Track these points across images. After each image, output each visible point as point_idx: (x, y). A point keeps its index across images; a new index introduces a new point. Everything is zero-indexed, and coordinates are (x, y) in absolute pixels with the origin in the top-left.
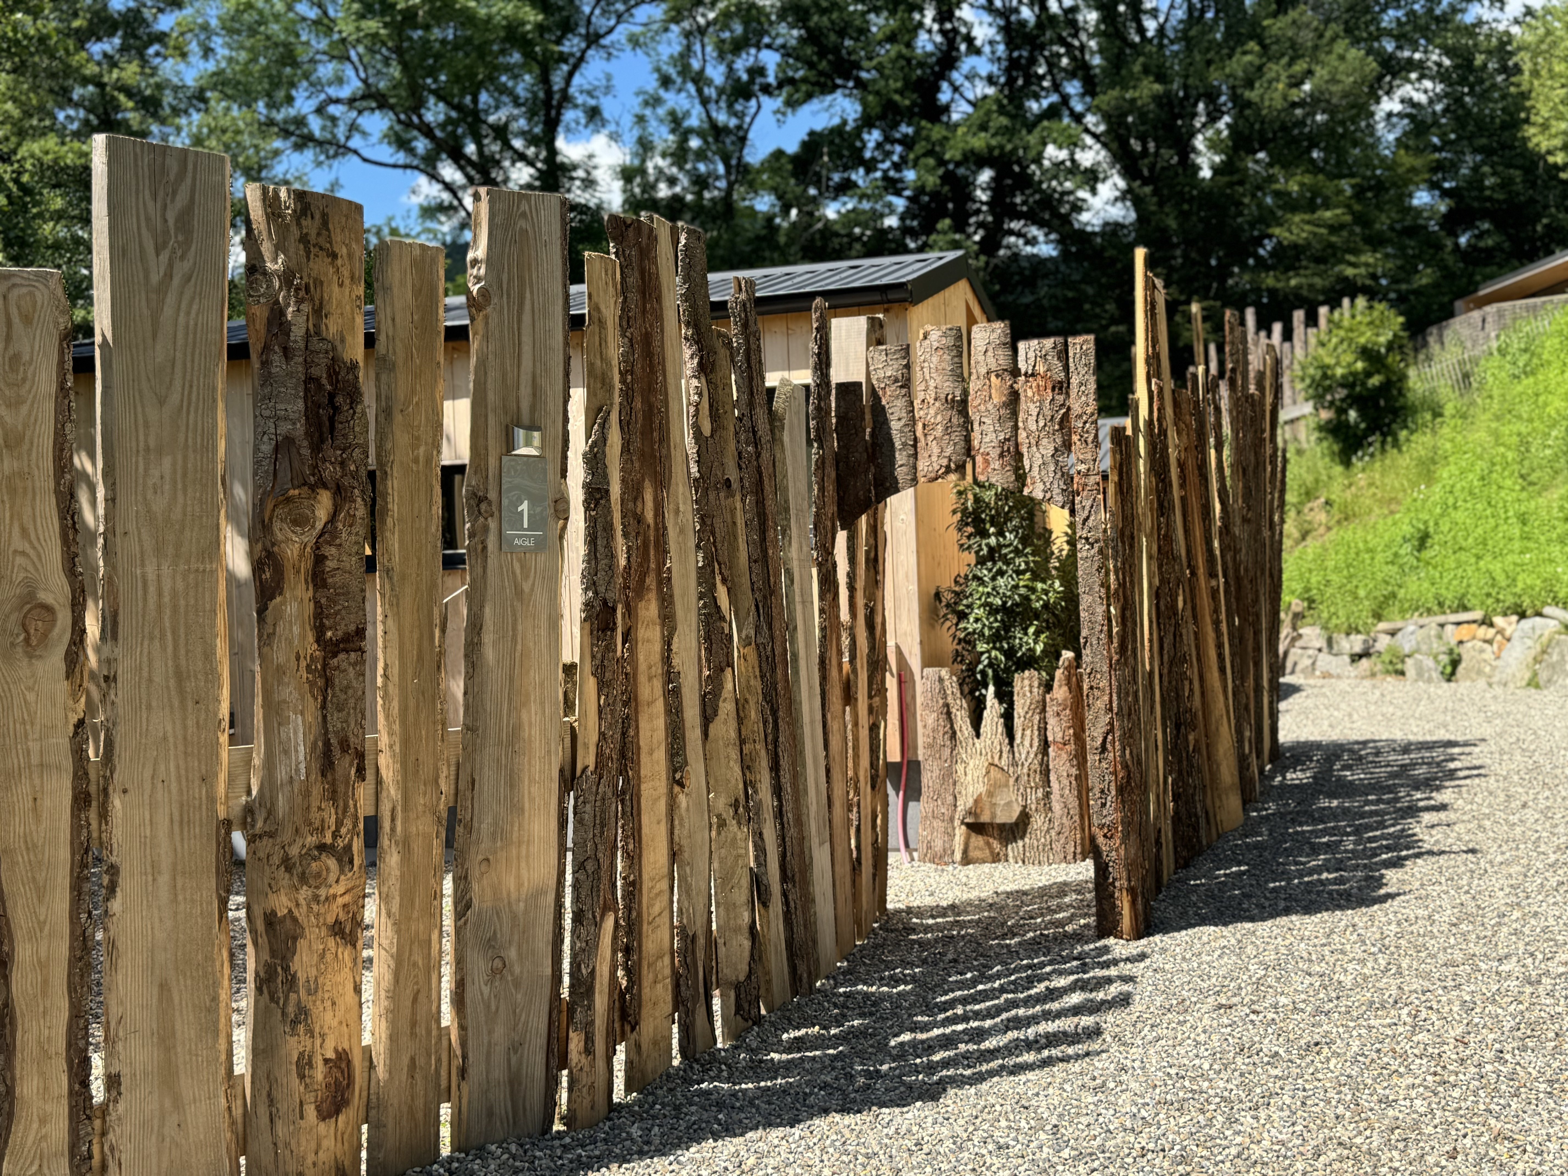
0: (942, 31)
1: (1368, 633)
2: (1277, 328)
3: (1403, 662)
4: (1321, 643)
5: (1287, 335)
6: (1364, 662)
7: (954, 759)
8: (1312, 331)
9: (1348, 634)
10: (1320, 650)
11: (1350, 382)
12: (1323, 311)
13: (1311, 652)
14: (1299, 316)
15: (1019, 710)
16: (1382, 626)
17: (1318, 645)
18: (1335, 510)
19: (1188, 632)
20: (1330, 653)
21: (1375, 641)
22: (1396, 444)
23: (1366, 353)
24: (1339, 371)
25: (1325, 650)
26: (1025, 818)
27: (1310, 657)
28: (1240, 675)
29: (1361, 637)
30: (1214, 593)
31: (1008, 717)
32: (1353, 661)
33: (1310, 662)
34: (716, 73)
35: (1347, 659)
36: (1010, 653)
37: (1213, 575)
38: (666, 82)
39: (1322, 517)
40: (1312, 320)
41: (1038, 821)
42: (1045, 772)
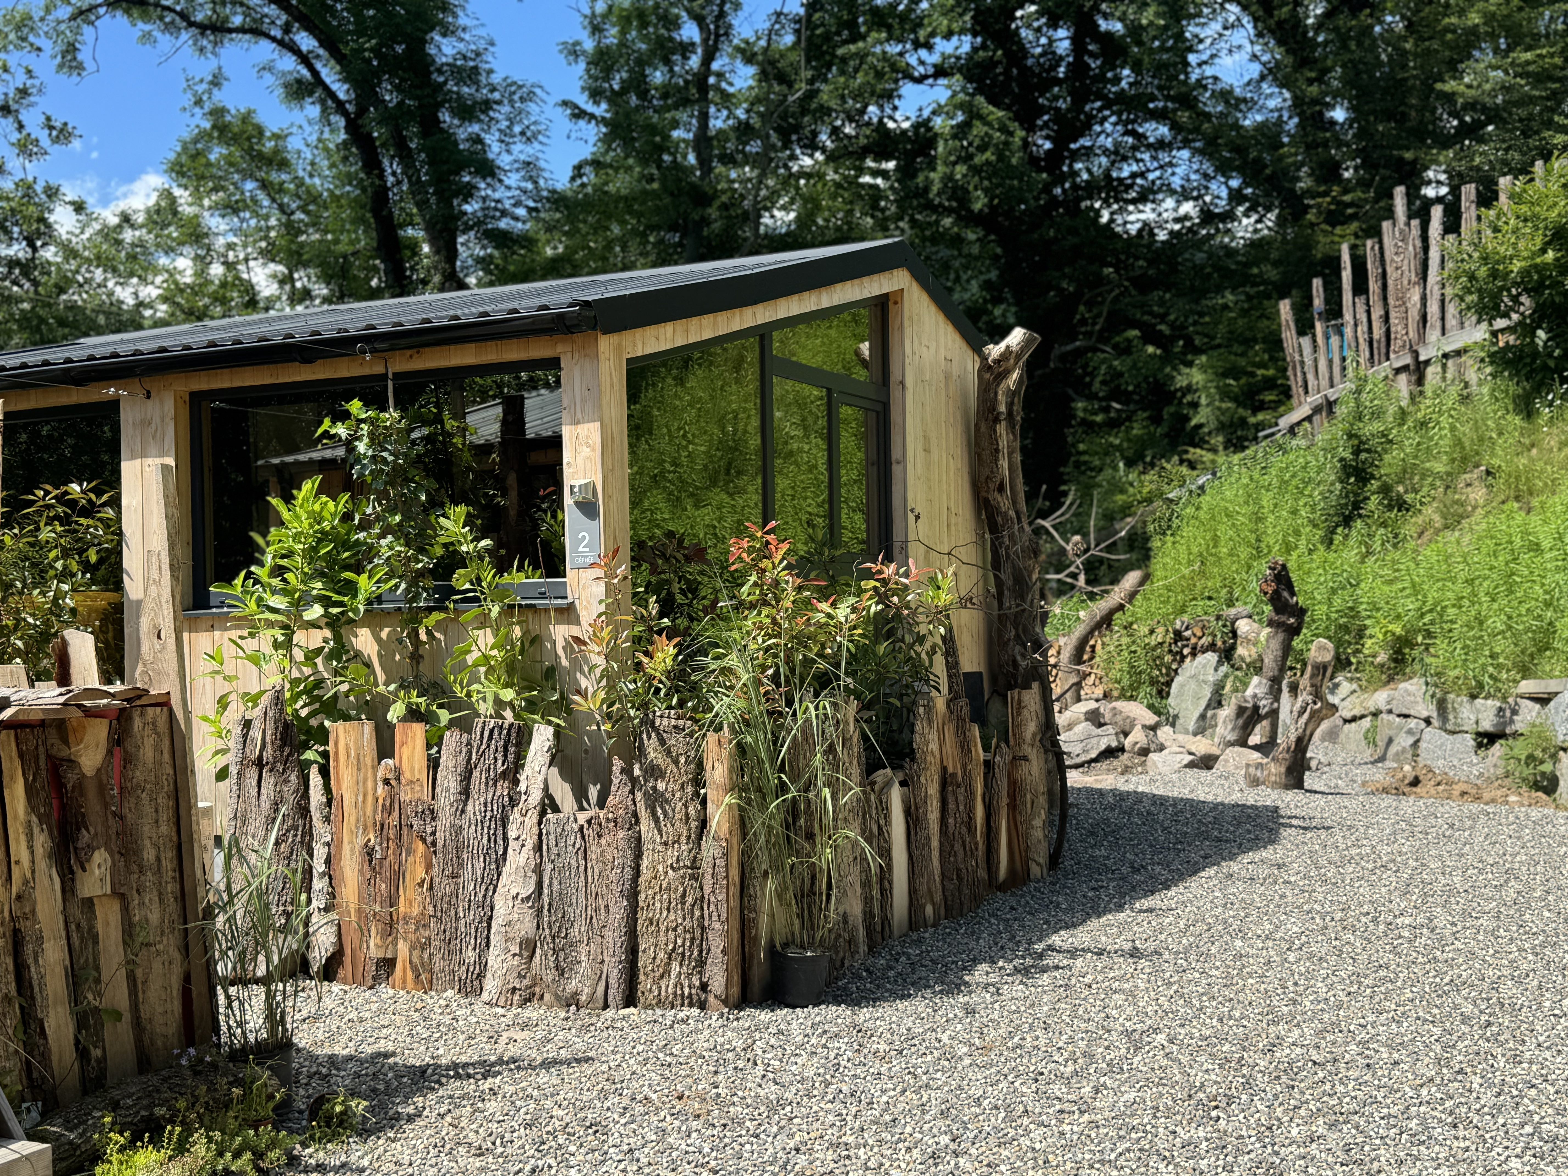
1: (1504, 699)
2: (1438, 213)
3: (1554, 757)
4: (1428, 709)
5: (1452, 222)
6: (1498, 749)
9: (1473, 697)
10: (1428, 721)
11: (1534, 281)
12: (1506, 182)
13: (1412, 723)
14: (1469, 192)
16: (1527, 686)
17: (1425, 714)
18: (1500, 483)
20: (1443, 728)
21: (1515, 712)
24: (1517, 266)
25: (1435, 722)
27: (1410, 732)
29: (1493, 704)
32: (1480, 745)
33: (1411, 740)
35: (1469, 741)
39: (1480, 495)
40: (1489, 198)
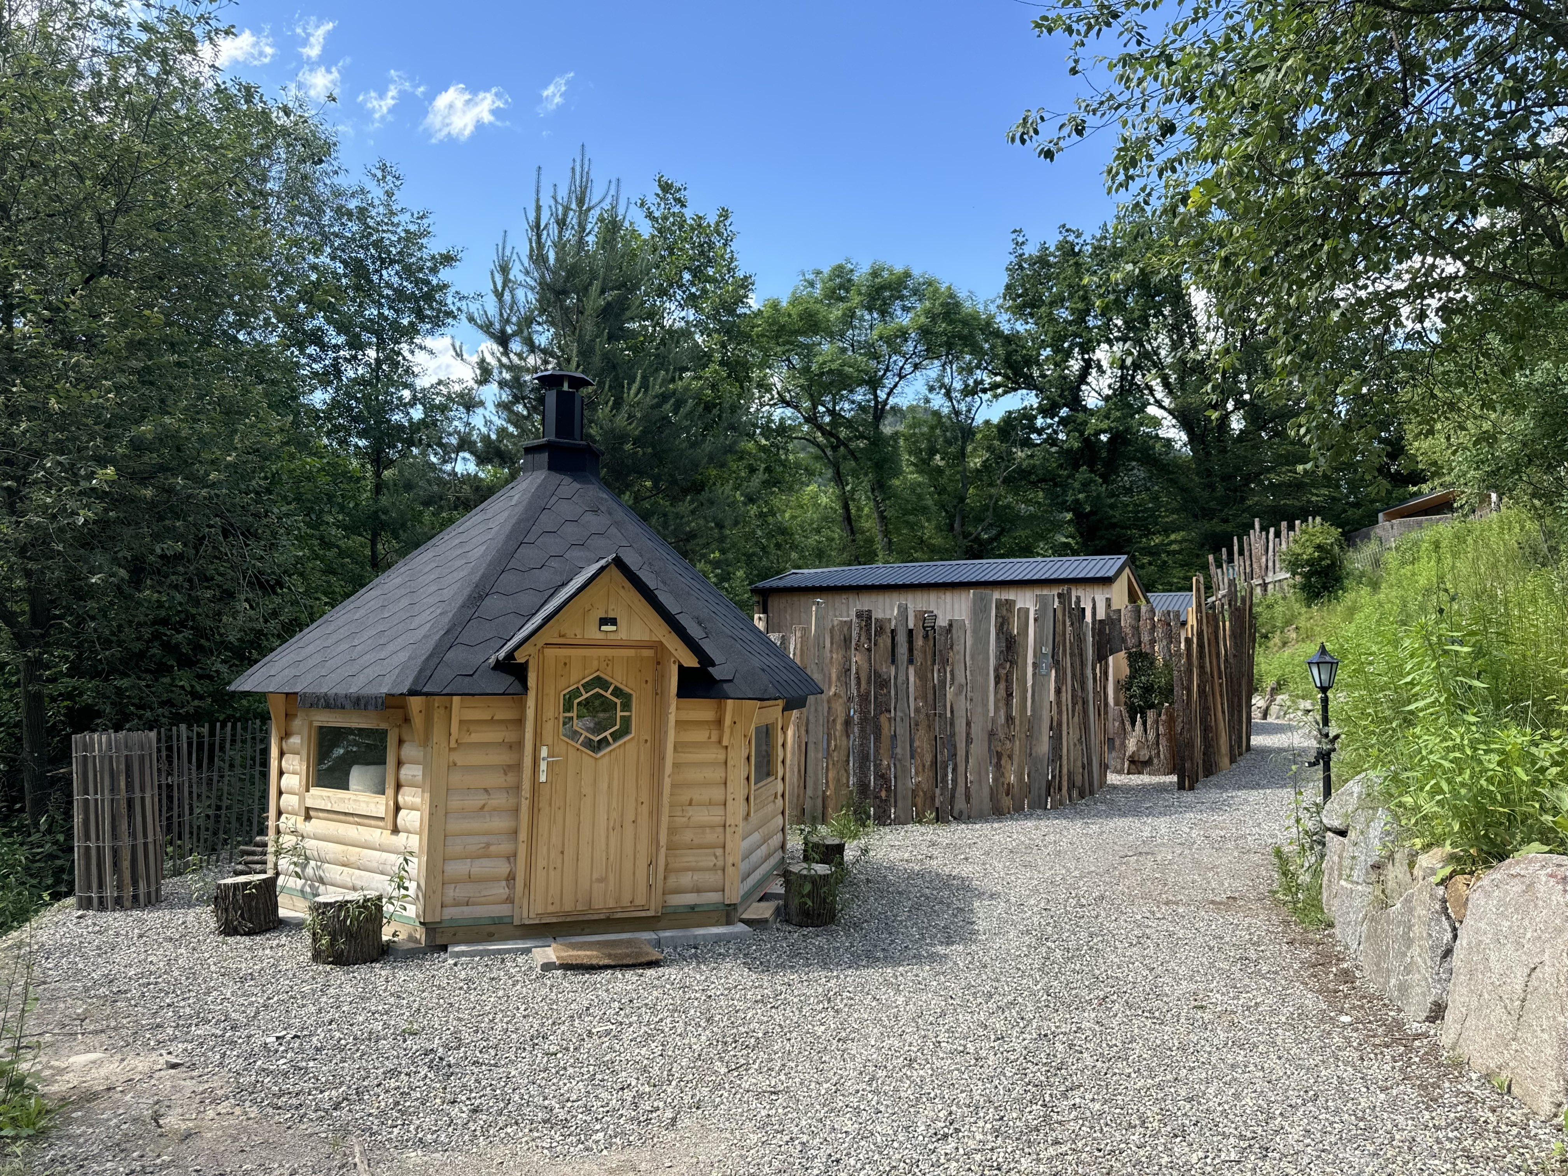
0: (1083, 359)
2: (1272, 530)
5: (1278, 535)
7: (1125, 738)
8: (1291, 533)
11: (1310, 562)
12: (1297, 522)
14: (1284, 524)
15: (1149, 723)
18: (1301, 631)
19: (1210, 699)
22: (1337, 598)
23: (1319, 548)
24: (1305, 557)
26: (1150, 759)
28: (1231, 715)
30: (1221, 685)
31: (1144, 723)
34: (958, 385)
36: (1146, 702)
37: (1220, 678)
38: (931, 389)
39: (1294, 635)
40: (1291, 528)
41: (1155, 761)
42: (1158, 744)
